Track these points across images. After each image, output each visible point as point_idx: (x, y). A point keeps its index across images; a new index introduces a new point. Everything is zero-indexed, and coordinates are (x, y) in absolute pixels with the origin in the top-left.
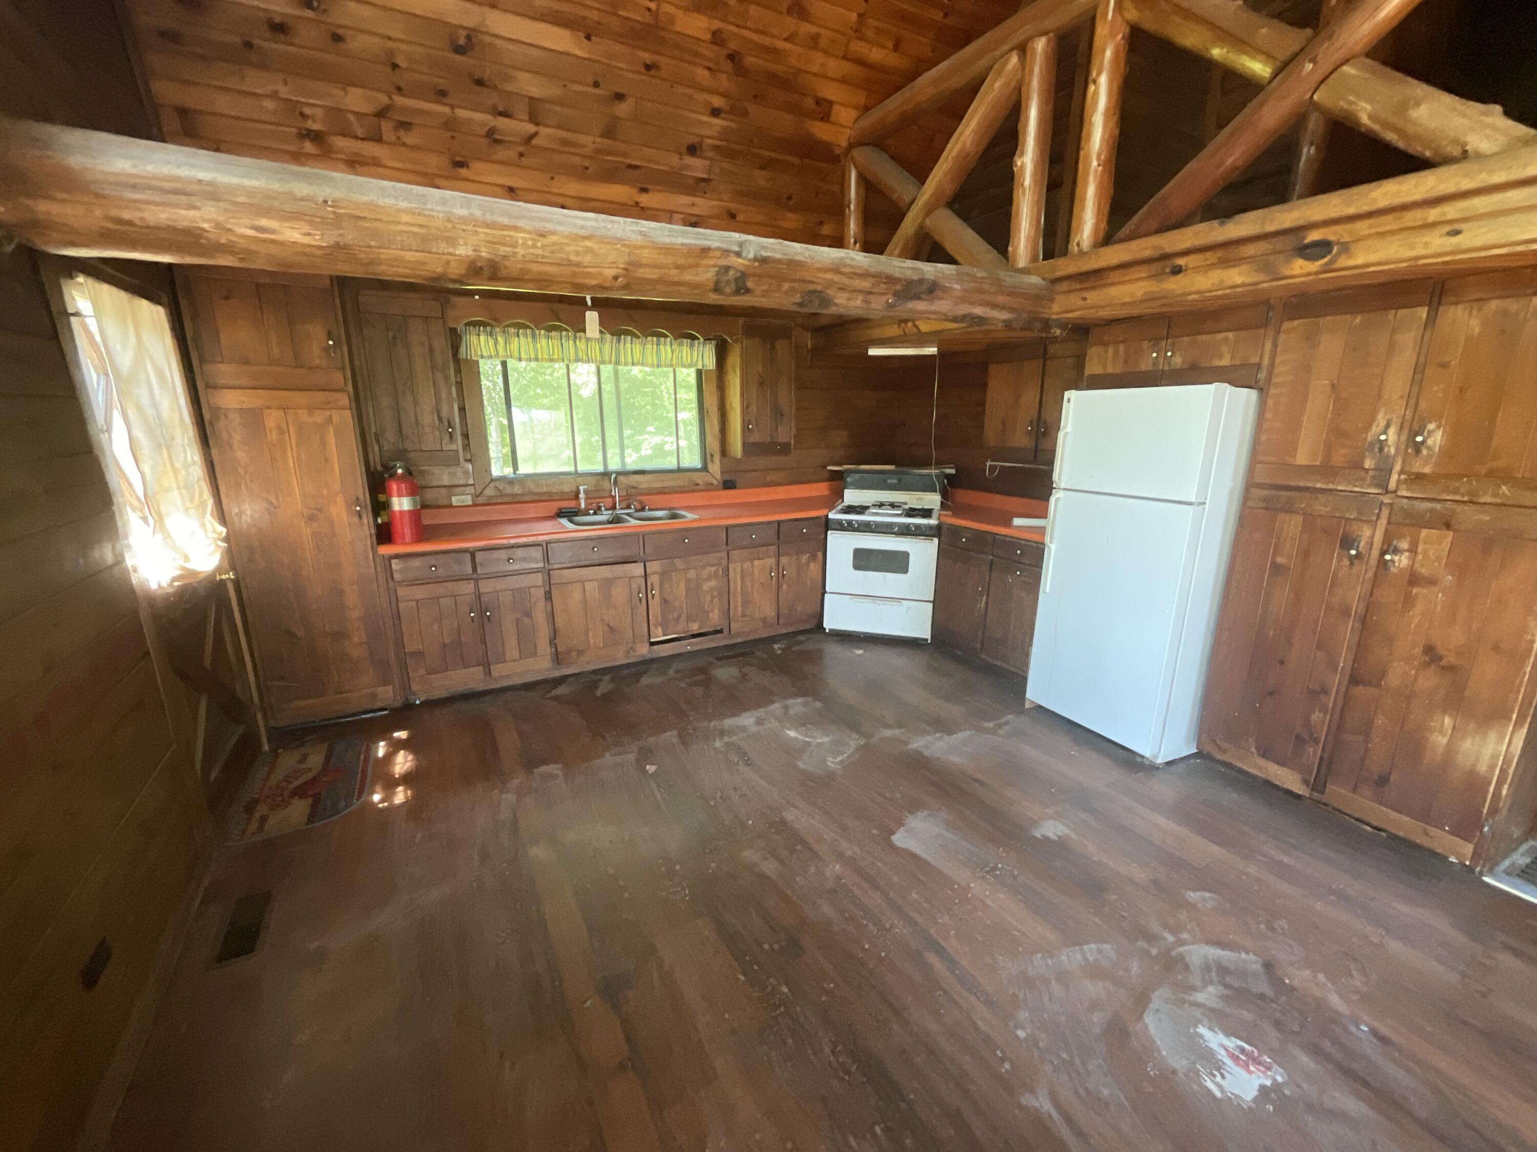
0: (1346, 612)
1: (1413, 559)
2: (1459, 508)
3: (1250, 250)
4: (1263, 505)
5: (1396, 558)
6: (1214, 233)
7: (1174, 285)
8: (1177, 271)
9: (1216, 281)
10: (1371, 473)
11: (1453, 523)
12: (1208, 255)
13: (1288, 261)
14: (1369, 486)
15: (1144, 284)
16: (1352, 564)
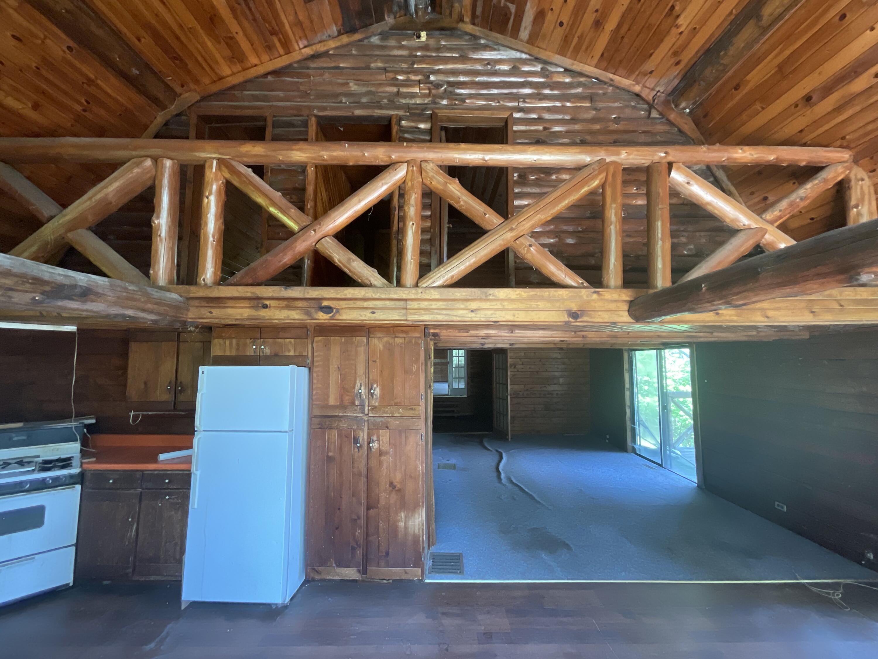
0: (360, 474)
1: (379, 444)
2: (389, 420)
3: (300, 304)
4: (319, 426)
5: (374, 444)
6: (282, 292)
7: (264, 313)
8: (265, 307)
9: (286, 316)
10: (358, 407)
11: (388, 425)
12: (280, 302)
13: (316, 313)
14: (359, 413)
15: (248, 310)
16: (359, 450)
